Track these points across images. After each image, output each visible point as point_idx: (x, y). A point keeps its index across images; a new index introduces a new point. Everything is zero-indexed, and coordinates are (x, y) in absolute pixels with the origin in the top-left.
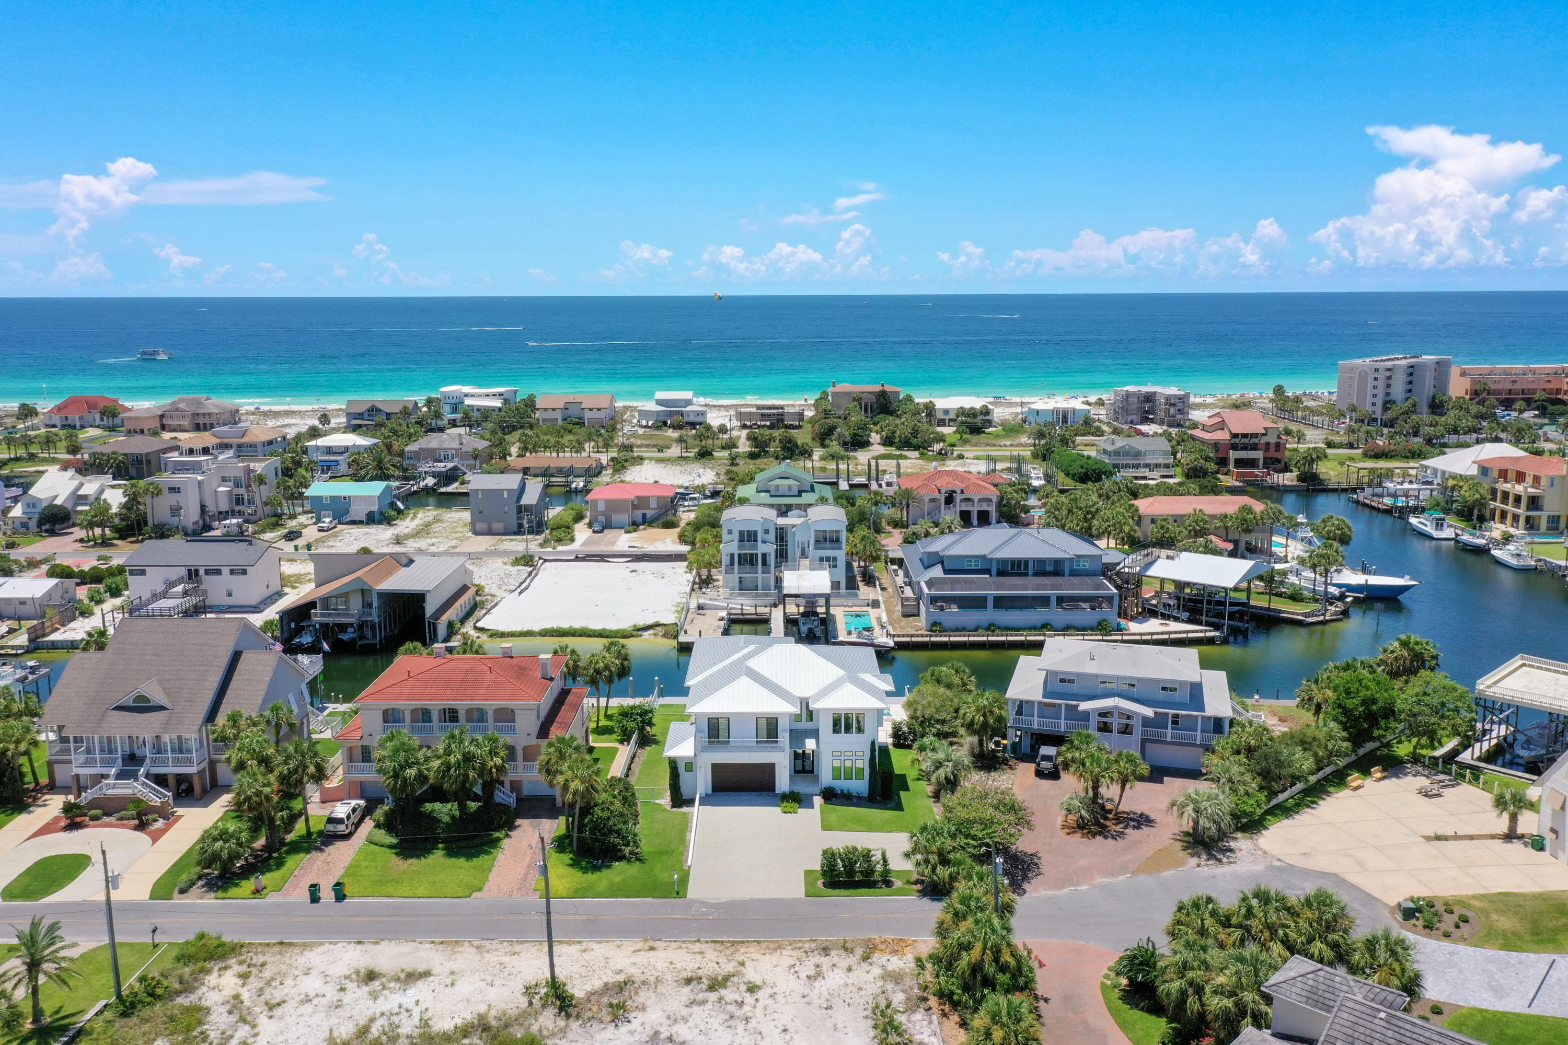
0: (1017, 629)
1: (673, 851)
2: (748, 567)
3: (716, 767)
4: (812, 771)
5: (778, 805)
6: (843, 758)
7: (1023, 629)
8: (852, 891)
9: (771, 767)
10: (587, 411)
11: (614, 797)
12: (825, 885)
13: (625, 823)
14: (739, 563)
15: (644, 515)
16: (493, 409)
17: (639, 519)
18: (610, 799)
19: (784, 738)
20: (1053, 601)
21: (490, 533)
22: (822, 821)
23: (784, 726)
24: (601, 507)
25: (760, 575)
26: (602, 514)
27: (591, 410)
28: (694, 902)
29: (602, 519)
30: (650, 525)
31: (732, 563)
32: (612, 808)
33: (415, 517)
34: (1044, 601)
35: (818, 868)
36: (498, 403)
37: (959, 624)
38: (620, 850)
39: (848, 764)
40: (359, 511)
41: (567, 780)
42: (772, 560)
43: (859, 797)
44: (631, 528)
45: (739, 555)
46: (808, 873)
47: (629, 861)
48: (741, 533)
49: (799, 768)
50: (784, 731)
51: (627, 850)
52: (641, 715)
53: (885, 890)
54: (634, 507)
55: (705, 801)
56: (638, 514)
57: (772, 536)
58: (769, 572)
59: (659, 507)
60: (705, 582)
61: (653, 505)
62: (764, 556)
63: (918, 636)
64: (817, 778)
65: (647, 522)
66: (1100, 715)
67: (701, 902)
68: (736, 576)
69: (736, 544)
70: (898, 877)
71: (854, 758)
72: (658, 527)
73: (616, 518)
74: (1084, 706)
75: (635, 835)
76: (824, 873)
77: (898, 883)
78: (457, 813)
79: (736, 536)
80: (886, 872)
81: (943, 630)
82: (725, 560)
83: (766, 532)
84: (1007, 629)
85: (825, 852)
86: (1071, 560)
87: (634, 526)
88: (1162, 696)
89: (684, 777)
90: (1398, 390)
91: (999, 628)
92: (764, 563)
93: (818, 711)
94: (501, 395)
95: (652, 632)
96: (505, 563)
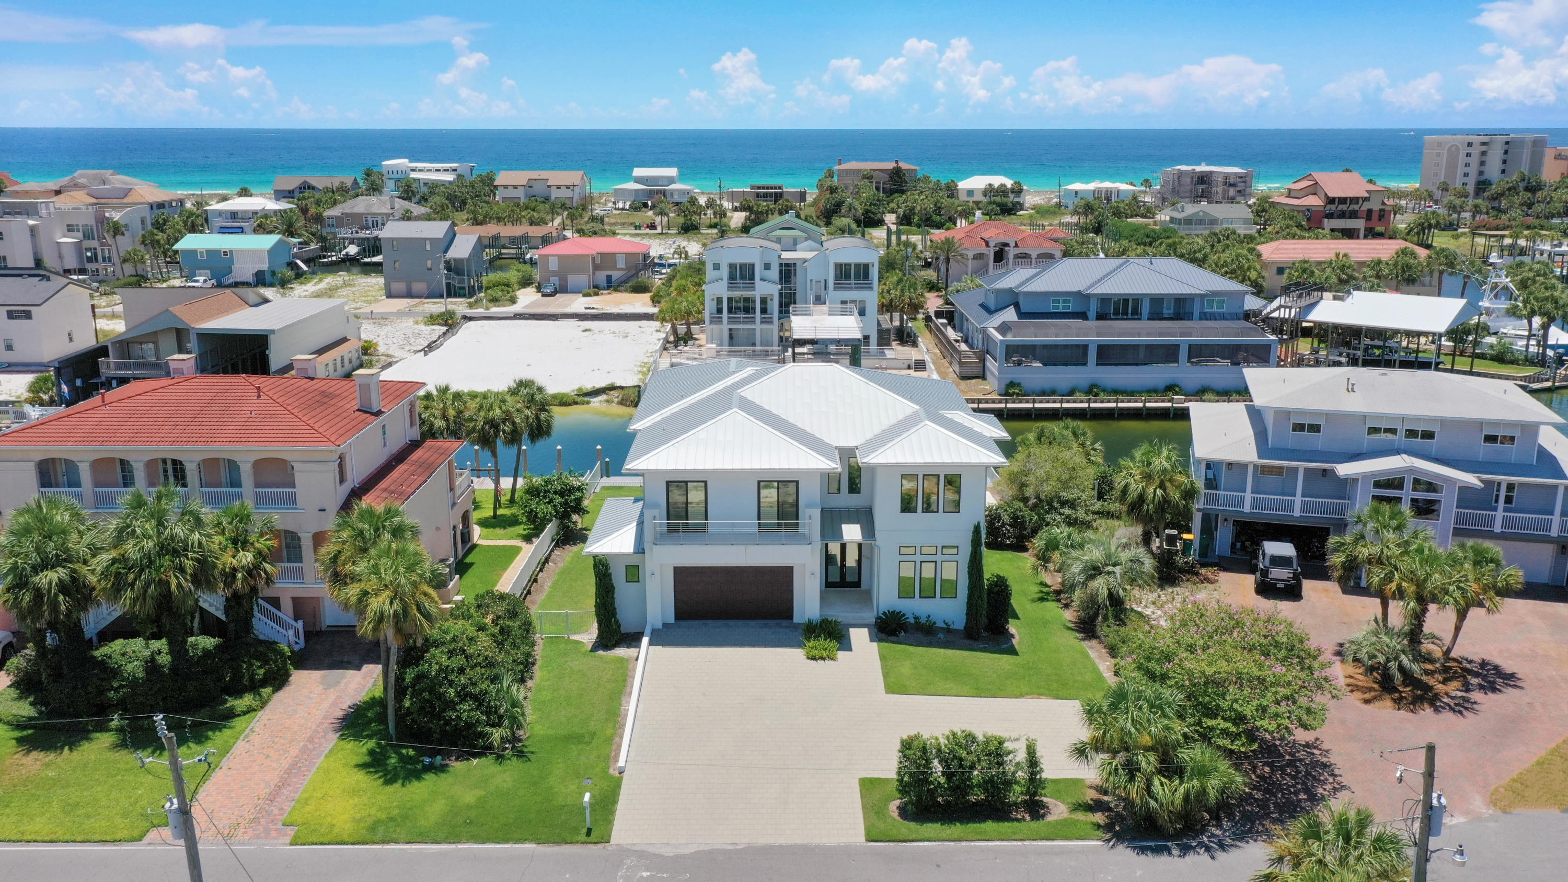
0: (1131, 393)
1: (593, 735)
2: (741, 315)
3: (681, 574)
4: (857, 584)
5: (799, 645)
6: (918, 558)
7: (1140, 392)
8: (957, 829)
9: (788, 572)
10: (553, 189)
11: (482, 628)
12: (904, 812)
13: (495, 679)
14: (730, 310)
15: (609, 278)
16: (443, 183)
17: (602, 280)
18: (471, 631)
19: (811, 519)
20: (1183, 353)
21: (409, 295)
22: (886, 675)
23: (810, 494)
24: (554, 265)
25: (758, 326)
26: (554, 274)
27: (559, 187)
28: (624, 852)
29: (555, 280)
30: (616, 290)
31: (720, 311)
32: (470, 651)
33: (321, 280)
34: (1169, 353)
35: (893, 775)
36: (450, 177)
37: (1047, 386)
38: (482, 735)
39: (928, 571)
40: (244, 270)
41: (365, 593)
42: (774, 306)
43: (948, 630)
44: (592, 291)
45: (730, 300)
46: (868, 785)
47: (500, 758)
48: (732, 267)
49: (835, 577)
50: (809, 506)
51: (496, 735)
52: (562, 494)
53: (1030, 825)
54: (596, 268)
55: (662, 637)
56: (602, 276)
57: (774, 273)
58: (771, 323)
59: (627, 268)
60: (681, 339)
61: (621, 264)
62: (764, 301)
63: (987, 401)
64: (867, 597)
65: (611, 285)
66: (1377, 485)
67: (641, 855)
68: (725, 327)
69: (725, 283)
70: (1057, 796)
71: (939, 558)
72: (626, 291)
73: (572, 280)
74: (1344, 469)
75: (515, 704)
76: (903, 788)
77: (1058, 810)
78: (165, 659)
79: (725, 272)
80: (1035, 783)
81: (1024, 394)
82: (709, 307)
83: (767, 266)
84: (1116, 392)
85: (906, 745)
86: (1202, 296)
87: (596, 289)
88: (1484, 451)
89: (624, 592)
90: (1493, 170)
91: (1104, 391)
92: (764, 310)
93: (873, 468)
94: (455, 170)
95: (603, 397)
96: (417, 323)
